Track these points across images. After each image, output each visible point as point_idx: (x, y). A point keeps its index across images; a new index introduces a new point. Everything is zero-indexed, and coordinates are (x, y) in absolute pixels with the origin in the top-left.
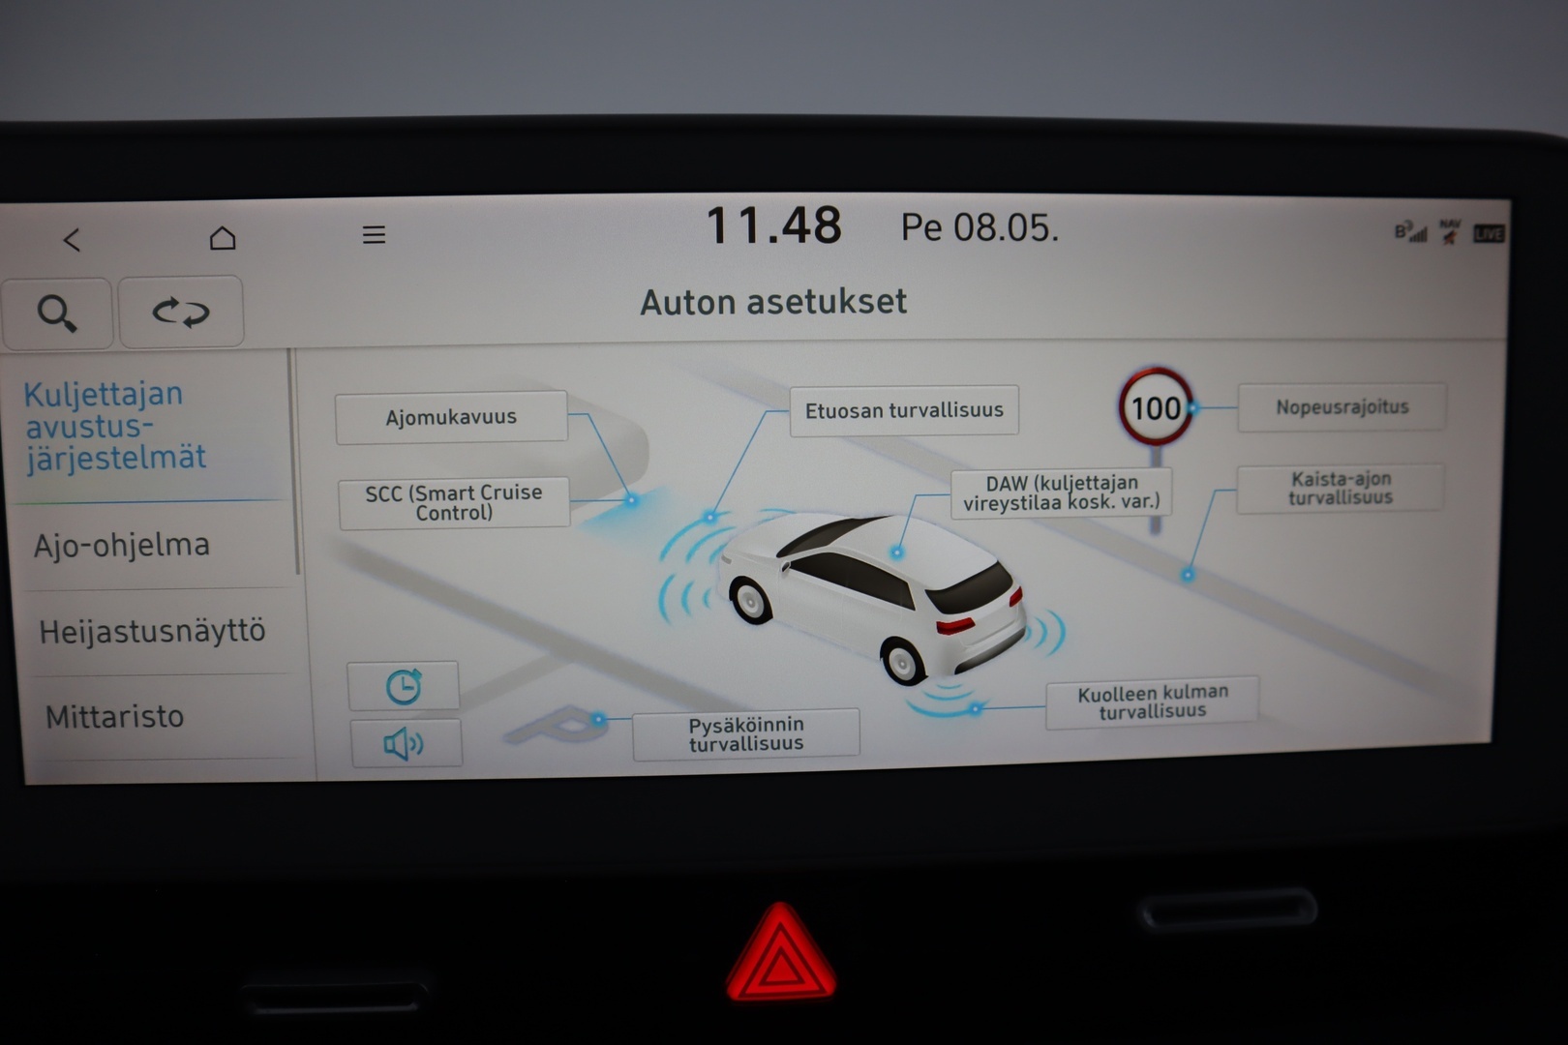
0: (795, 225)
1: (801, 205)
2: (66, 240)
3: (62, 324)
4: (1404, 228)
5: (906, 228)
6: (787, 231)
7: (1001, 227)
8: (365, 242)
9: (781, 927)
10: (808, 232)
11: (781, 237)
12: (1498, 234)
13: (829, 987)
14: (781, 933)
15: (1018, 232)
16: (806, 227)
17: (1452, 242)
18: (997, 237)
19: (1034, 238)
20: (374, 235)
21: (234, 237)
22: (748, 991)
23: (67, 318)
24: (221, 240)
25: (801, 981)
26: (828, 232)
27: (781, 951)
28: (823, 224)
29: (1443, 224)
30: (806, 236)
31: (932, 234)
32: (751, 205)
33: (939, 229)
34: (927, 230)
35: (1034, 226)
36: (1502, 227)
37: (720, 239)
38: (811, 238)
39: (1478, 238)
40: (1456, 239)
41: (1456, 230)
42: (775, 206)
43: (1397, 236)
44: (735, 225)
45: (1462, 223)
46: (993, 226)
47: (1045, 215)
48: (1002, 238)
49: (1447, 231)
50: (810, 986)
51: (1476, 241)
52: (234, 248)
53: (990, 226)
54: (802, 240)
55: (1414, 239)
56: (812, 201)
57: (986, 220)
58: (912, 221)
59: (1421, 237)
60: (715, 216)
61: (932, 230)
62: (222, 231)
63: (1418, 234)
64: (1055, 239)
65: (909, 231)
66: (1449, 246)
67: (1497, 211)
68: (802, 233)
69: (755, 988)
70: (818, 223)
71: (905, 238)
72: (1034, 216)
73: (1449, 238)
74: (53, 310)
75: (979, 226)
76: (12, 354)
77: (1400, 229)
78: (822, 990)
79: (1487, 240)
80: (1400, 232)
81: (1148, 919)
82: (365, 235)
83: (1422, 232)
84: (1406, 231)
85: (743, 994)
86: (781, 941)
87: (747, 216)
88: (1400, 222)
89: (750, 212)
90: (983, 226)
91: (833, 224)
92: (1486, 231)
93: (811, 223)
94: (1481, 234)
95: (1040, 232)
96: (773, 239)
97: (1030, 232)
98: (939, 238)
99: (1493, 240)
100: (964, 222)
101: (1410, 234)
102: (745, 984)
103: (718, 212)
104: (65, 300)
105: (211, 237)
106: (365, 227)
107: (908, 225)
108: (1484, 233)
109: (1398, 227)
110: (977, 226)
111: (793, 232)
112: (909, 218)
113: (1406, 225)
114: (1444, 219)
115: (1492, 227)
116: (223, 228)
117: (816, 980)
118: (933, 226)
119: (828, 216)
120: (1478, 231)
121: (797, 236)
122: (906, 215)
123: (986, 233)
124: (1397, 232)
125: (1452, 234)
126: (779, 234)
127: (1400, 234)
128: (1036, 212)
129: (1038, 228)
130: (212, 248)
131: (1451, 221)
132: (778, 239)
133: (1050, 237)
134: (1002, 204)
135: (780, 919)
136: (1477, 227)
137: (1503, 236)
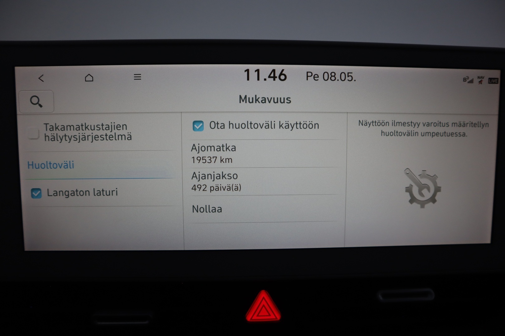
0: (272, 75)
1: (274, 69)
2: (39, 78)
3: (38, 105)
4: (466, 79)
5: (307, 76)
6: (269, 77)
7: (338, 77)
8: (135, 79)
9: (264, 298)
10: (276, 77)
11: (268, 79)
12: (496, 81)
13: (278, 317)
14: (264, 300)
15: (343, 78)
18: (336, 80)
19: (348, 80)
20: (138, 77)
21: (93, 77)
22: (253, 318)
23: (39, 103)
24: (88, 78)
25: (270, 315)
26: (283, 77)
27: (264, 306)
29: (479, 77)
30: (276, 79)
31: (316, 79)
32: (258, 69)
33: (318, 77)
34: (314, 77)
36: (498, 79)
37: (248, 79)
38: (277, 79)
39: (490, 82)
40: (483, 82)
41: (483, 80)
42: (266, 69)
43: (464, 81)
44: (253, 75)
45: (485, 77)
46: (335, 76)
47: (352, 73)
49: (480, 80)
50: (273, 317)
51: (489, 83)
52: (93, 81)
53: (334, 76)
54: (274, 80)
55: (468, 82)
56: (278, 68)
57: (333, 74)
58: (309, 74)
59: (471, 82)
60: (246, 72)
61: (316, 77)
62: (89, 75)
64: (355, 80)
65: (308, 77)
66: (480, 84)
67: (496, 74)
68: (274, 78)
69: (255, 318)
70: (280, 75)
71: (307, 80)
72: (348, 73)
73: (480, 82)
74: (35, 100)
75: (331, 76)
76: (21, 114)
77: (465, 79)
78: (276, 318)
79: (493, 83)
80: (465, 80)
81: (381, 297)
82: (135, 77)
83: (472, 80)
84: (467, 79)
85: (251, 319)
86: (264, 302)
87: (257, 72)
88: (465, 77)
89: (258, 71)
91: (284, 75)
93: (277, 75)
94: (491, 81)
95: (350, 78)
96: (265, 80)
97: (347, 78)
98: (318, 80)
99: (495, 83)
100: (326, 75)
101: (468, 81)
102: (252, 316)
103: (248, 71)
104: (39, 97)
105: (85, 78)
106: (135, 75)
107: (308, 75)
108: (492, 81)
110: (330, 76)
111: (272, 77)
112: (308, 73)
113: (467, 78)
115: (494, 79)
117: (274, 315)
118: (316, 76)
119: (283, 72)
121: (273, 79)
122: (307, 72)
123: (333, 78)
124: (464, 80)
125: (481, 81)
126: (267, 77)
127: (465, 81)
128: (349, 72)
129: (349, 77)
130: (86, 81)
131: (481, 77)
132: (267, 80)
133: (353, 80)
134: (338, 69)
135: (263, 295)
136: (489, 78)
137: (498, 81)
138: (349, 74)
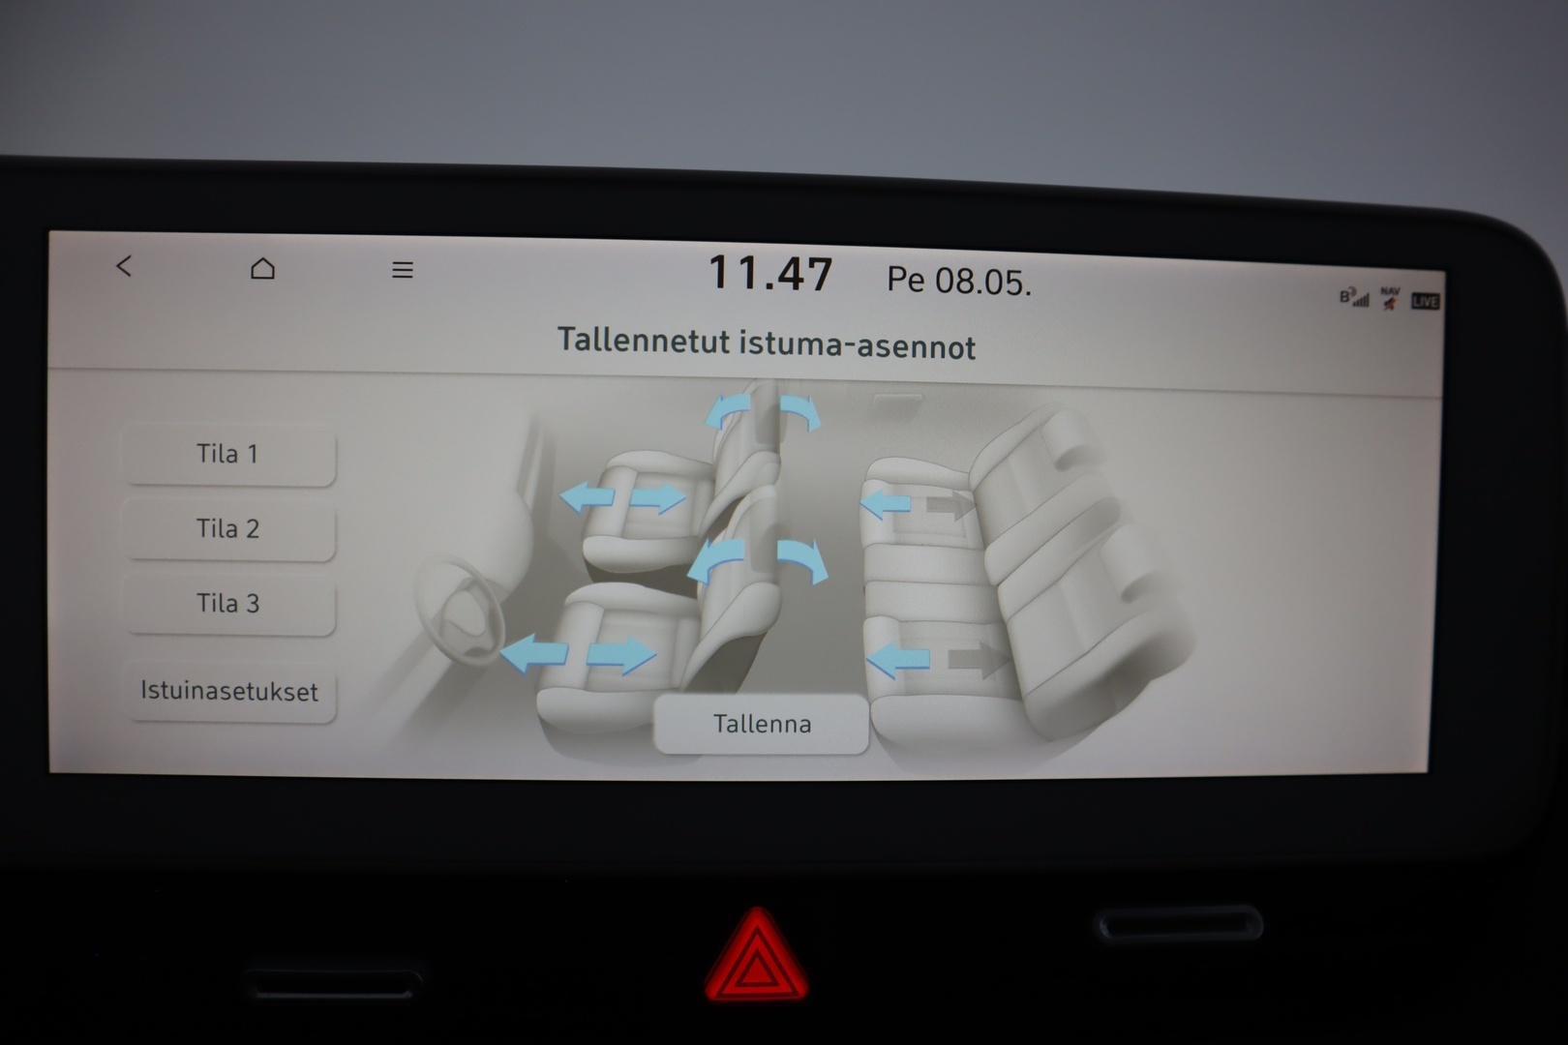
0: (790, 274)
1: (796, 256)
2: (118, 266)
4: (1348, 294)
5: (892, 279)
6: (782, 279)
7: (979, 281)
8: (395, 276)
9: (757, 931)
10: (802, 280)
11: (777, 284)
12: (1433, 302)
13: (801, 990)
14: (757, 936)
15: (994, 286)
16: (800, 276)
17: (1392, 308)
18: (975, 290)
19: (1009, 292)
20: (403, 270)
21: (273, 268)
22: (725, 992)
24: (263, 271)
25: (775, 983)
27: (757, 954)
28: (815, 273)
29: (1384, 291)
30: (800, 284)
31: (915, 287)
32: (751, 255)
33: (922, 281)
34: (911, 282)
35: (1009, 281)
36: (1437, 296)
37: (721, 284)
38: (804, 286)
39: (1416, 305)
40: (1395, 305)
41: (1396, 297)
42: (772, 256)
43: (1342, 301)
44: (735, 272)
45: (1401, 292)
46: (972, 280)
47: (1020, 272)
48: (979, 292)
49: (1387, 298)
50: (783, 988)
51: (1414, 307)
52: (273, 278)
53: (968, 280)
54: (796, 287)
55: (1356, 304)
56: (805, 251)
57: (965, 275)
58: (897, 274)
59: (1364, 302)
60: (717, 263)
61: (915, 282)
62: (263, 262)
63: (1361, 300)
64: (1028, 293)
65: (894, 282)
66: (1389, 310)
67: (1433, 281)
68: (796, 281)
69: (731, 989)
70: (811, 273)
71: (891, 288)
72: (1009, 272)
73: (1389, 304)
75: (959, 280)
76: (60, 368)
77: (1345, 294)
78: (795, 992)
79: (1424, 307)
80: (1344, 297)
81: (1104, 930)
82: (395, 269)
83: (1365, 297)
84: (1350, 296)
85: (720, 994)
86: (759, 943)
87: (746, 264)
88: (1346, 289)
89: (749, 260)
90: (962, 280)
91: (824, 273)
92: (1422, 299)
93: (805, 272)
94: (1418, 302)
95: (1014, 287)
96: (769, 286)
97: (1005, 287)
98: (921, 290)
99: (1429, 308)
100: (945, 275)
101: (1353, 299)
102: (722, 986)
103: (719, 260)
105: (253, 267)
106: (394, 263)
107: (894, 277)
108: (1420, 301)
109: (1342, 292)
110: (956, 279)
111: (788, 280)
112: (894, 270)
113: (1350, 291)
114: (1385, 287)
115: (1428, 295)
116: (263, 259)
117: (789, 983)
119: (820, 266)
120: (1415, 298)
121: (792, 284)
122: (891, 268)
123: (965, 286)
124: (1342, 297)
125: (1391, 301)
126: (775, 281)
127: (1345, 299)
128: (1011, 269)
129: (1013, 283)
130: (253, 277)
131: (1391, 289)
132: (774, 286)
133: (1024, 292)
134: (979, 260)
135: (757, 922)
136: (1414, 295)
137: (1438, 303)
138: (1013, 276)
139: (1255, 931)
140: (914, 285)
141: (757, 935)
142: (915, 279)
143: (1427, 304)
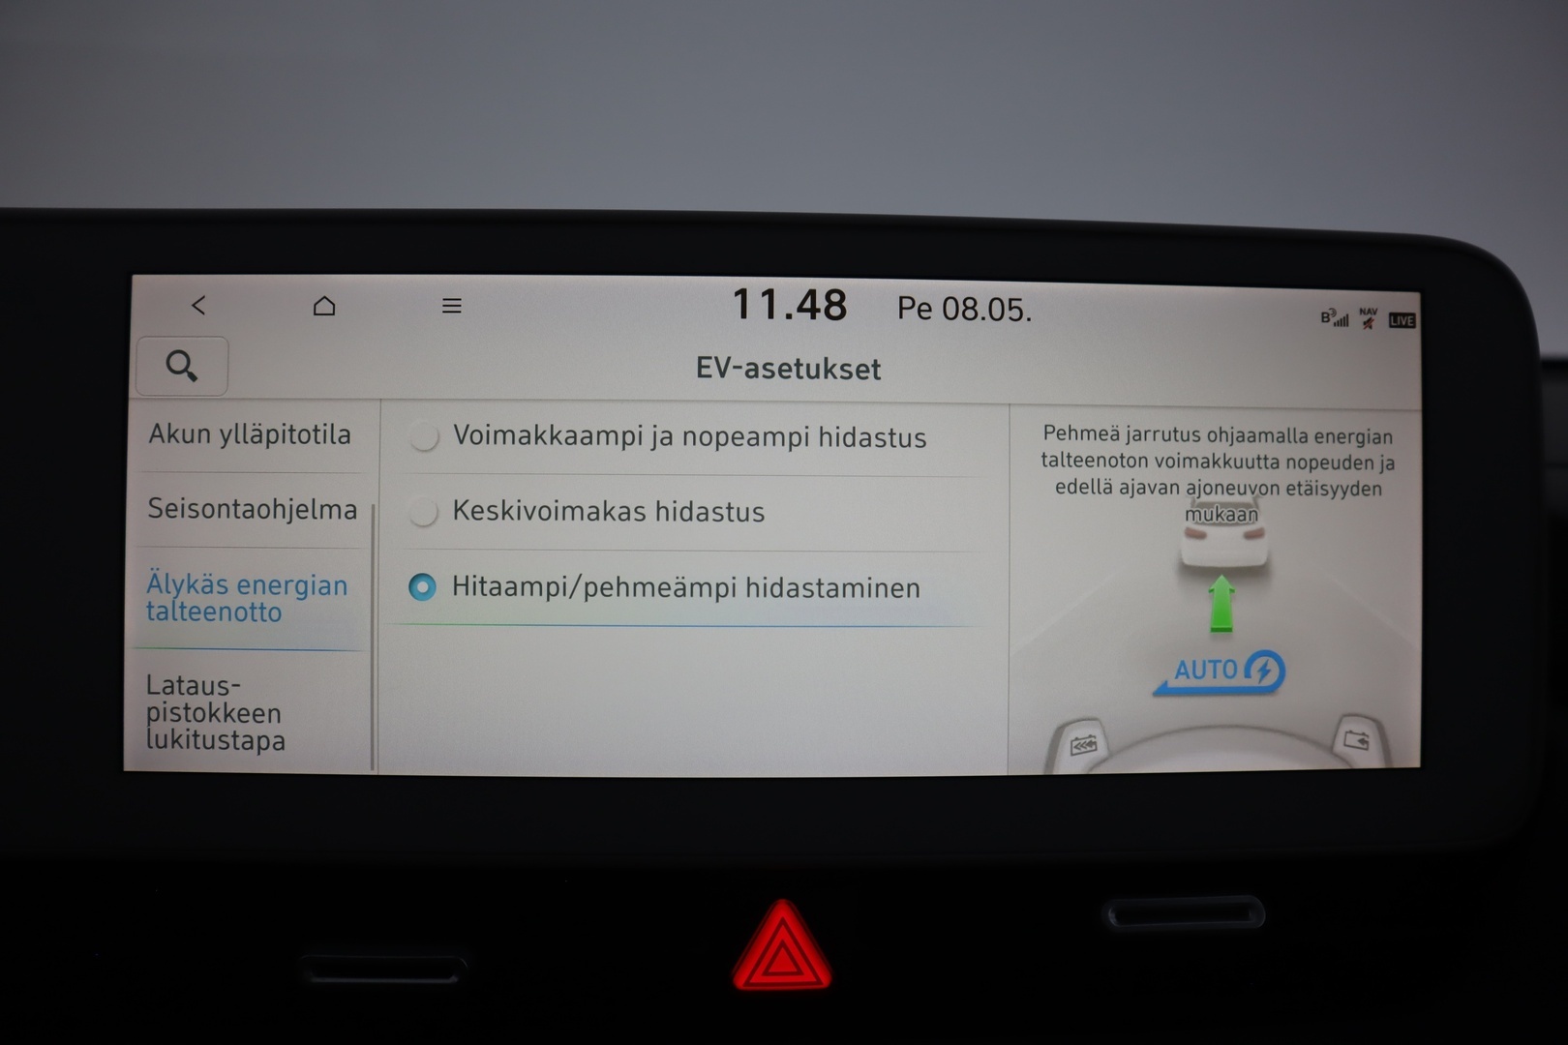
0: (808, 305)
1: (813, 288)
2: (194, 305)
3: (186, 374)
4: (1328, 315)
5: (902, 308)
6: (800, 309)
7: (982, 309)
8: (445, 311)
9: (783, 922)
10: (819, 310)
11: (795, 314)
12: (1409, 321)
13: (825, 980)
15: (997, 314)
16: (817, 307)
17: (1371, 327)
18: (979, 317)
19: (1011, 318)
20: (452, 306)
21: (334, 305)
22: (752, 981)
23: (190, 370)
24: (325, 308)
25: (799, 972)
26: (835, 311)
27: (783, 945)
28: (831, 304)
30: (817, 314)
31: (924, 315)
32: (771, 288)
33: (930, 310)
34: (919, 311)
35: (1011, 308)
36: (1413, 315)
37: (744, 315)
38: (820, 316)
39: (1393, 324)
40: (1373, 324)
41: (1373, 317)
42: (791, 288)
43: (1323, 321)
44: (757, 304)
45: (1379, 311)
46: (976, 308)
47: (1020, 300)
48: (983, 319)
49: (1366, 318)
50: (807, 977)
51: (1391, 326)
52: (333, 314)
53: (973, 308)
54: (813, 317)
55: (1335, 324)
56: (822, 285)
57: (970, 303)
58: (907, 303)
59: (1344, 322)
60: (740, 296)
61: (923, 310)
62: (325, 300)
63: (1341, 320)
64: (1029, 319)
65: (904, 311)
66: (1368, 329)
67: (1409, 302)
68: (813, 311)
69: (758, 979)
70: (827, 304)
71: (901, 317)
72: (1011, 300)
73: (1368, 324)
74: (178, 362)
75: (964, 308)
76: (140, 399)
77: (1325, 315)
78: (819, 982)
79: (1401, 326)
80: (1325, 317)
81: (1112, 919)
82: (445, 305)
83: (1344, 318)
84: (1330, 317)
85: (747, 983)
86: (783, 934)
87: (767, 297)
88: (1326, 310)
89: (770, 293)
90: (967, 308)
91: (839, 304)
93: (821, 303)
94: (1395, 321)
95: (1015, 314)
96: (789, 316)
97: (1008, 313)
98: (929, 318)
99: (1406, 326)
100: (951, 304)
101: (1333, 320)
102: (750, 975)
103: (742, 293)
104: (191, 357)
105: (315, 305)
106: (445, 299)
107: (904, 306)
108: (1397, 320)
109: (1323, 314)
110: (962, 308)
111: (806, 310)
112: (904, 300)
113: (1330, 312)
114: (1363, 308)
115: (1404, 315)
116: (325, 297)
117: (812, 972)
118: (924, 307)
119: (835, 298)
121: (809, 314)
122: (901, 298)
123: (970, 314)
124: (1323, 318)
125: (1370, 320)
126: (794, 311)
127: (1326, 319)
128: (1012, 297)
129: (1014, 310)
130: (315, 314)
131: (1369, 310)
132: (793, 316)
133: (1024, 318)
134: (983, 290)
135: (782, 914)
136: (1391, 314)
137: (1414, 322)
138: (1014, 304)
139: (1257, 920)
140: (922, 314)
141: (783, 927)
142: (923, 308)
143: (1404, 323)
